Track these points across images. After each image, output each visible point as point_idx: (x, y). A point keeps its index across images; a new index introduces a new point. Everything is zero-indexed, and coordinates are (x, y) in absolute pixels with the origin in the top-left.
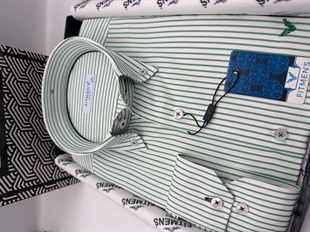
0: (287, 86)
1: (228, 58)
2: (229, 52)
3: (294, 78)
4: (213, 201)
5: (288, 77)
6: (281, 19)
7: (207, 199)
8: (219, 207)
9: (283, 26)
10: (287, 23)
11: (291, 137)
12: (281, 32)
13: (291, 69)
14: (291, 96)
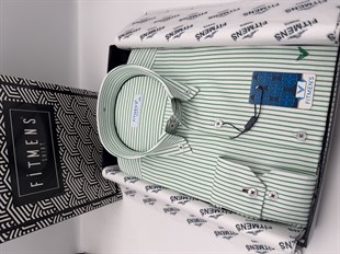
0: (297, 96)
1: (251, 78)
2: (251, 74)
3: (302, 89)
4: (250, 192)
5: (298, 89)
6: (296, 48)
7: (244, 191)
8: (255, 196)
9: (299, 52)
10: (301, 50)
11: (310, 137)
12: (297, 57)
13: (299, 83)
14: (301, 104)
